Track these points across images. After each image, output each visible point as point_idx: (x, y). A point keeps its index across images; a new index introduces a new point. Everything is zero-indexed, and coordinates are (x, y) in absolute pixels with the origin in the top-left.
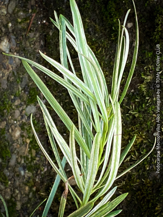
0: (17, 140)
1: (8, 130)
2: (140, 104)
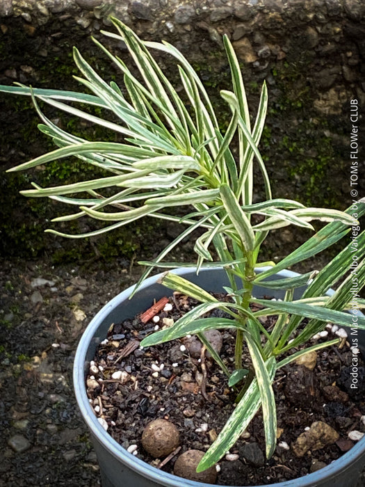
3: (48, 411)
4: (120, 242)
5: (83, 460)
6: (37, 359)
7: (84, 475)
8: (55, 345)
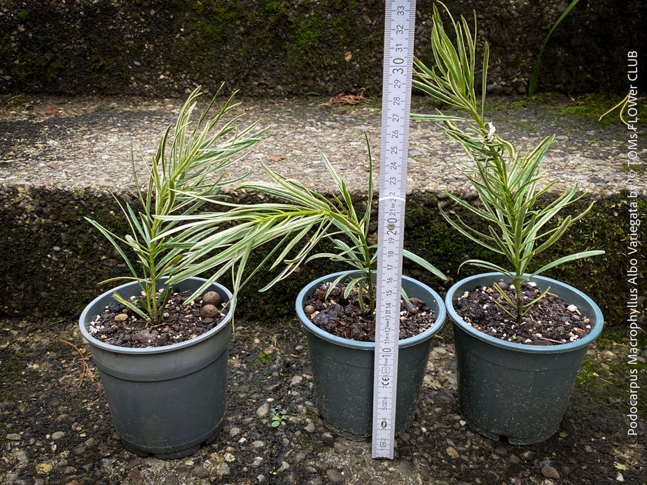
0: (617, 354)
1: (610, 362)
2: (585, 229)
3: (235, 378)
4: (279, 309)
5: (249, 397)
6: (234, 358)
7: (248, 404)
8: (243, 352)
